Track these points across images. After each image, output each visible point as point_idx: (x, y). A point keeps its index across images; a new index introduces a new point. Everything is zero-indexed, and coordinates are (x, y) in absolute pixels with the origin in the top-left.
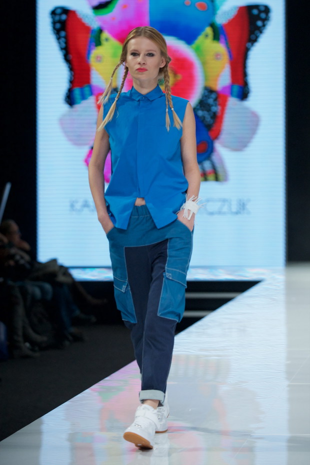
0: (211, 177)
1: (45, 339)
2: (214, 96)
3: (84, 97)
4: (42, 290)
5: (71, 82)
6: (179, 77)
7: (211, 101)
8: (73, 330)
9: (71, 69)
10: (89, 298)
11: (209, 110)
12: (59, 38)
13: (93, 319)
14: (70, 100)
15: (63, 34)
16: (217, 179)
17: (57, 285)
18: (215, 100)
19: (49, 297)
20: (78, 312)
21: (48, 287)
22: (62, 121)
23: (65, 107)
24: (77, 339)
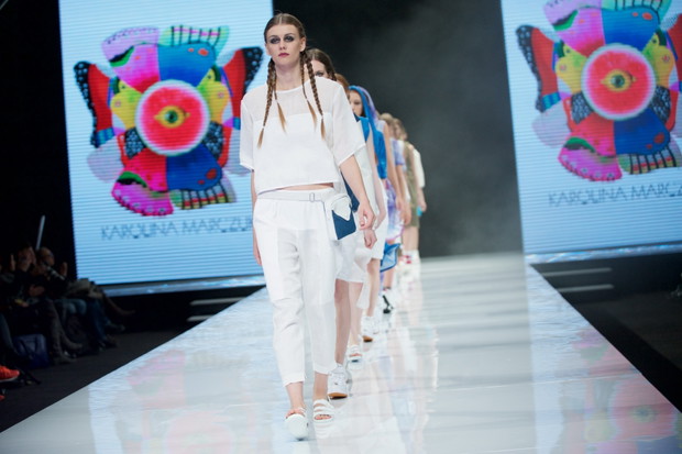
0: (222, 199)
1: (80, 346)
2: (218, 129)
3: (107, 138)
4: (77, 306)
5: (95, 125)
6: (188, 115)
7: (217, 134)
8: (105, 338)
9: (94, 115)
10: (119, 310)
11: (216, 142)
12: (82, 90)
13: (123, 328)
14: (96, 142)
15: (85, 85)
16: (227, 201)
17: (90, 301)
18: (221, 132)
19: (84, 311)
20: (109, 323)
21: (82, 303)
22: (90, 160)
23: (92, 148)
24: (110, 345)
